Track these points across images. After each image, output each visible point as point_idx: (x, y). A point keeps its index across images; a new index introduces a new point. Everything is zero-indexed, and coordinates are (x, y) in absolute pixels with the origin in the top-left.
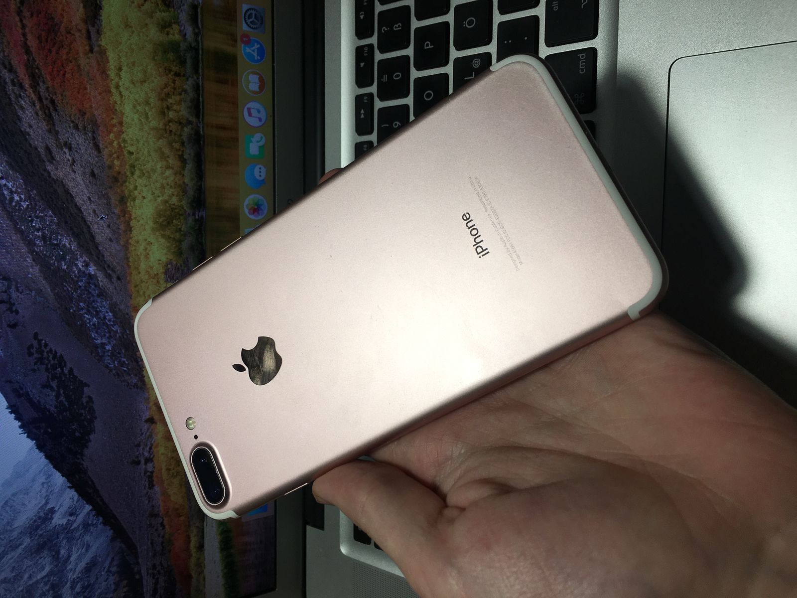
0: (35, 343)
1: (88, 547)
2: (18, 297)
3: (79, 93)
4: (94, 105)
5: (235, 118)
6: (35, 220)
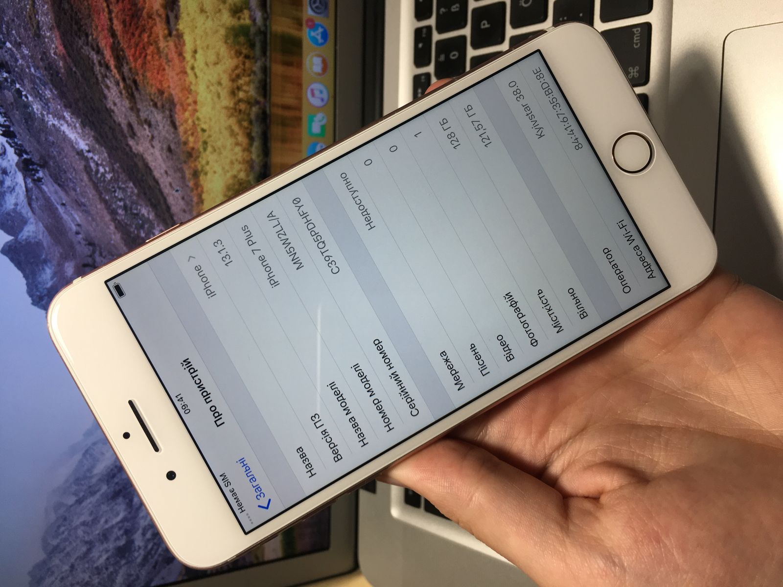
3: (158, 73)
4: (172, 85)
5: (299, 99)
6: (118, 190)
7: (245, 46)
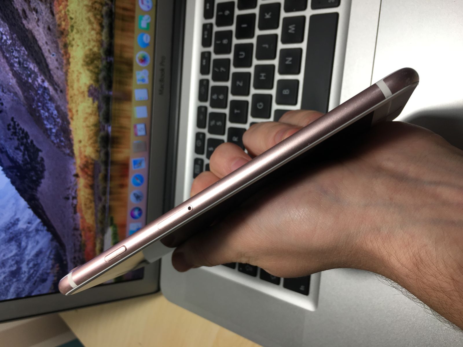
0: (12, 123)
1: (38, 242)
2: (3, 95)
5: (134, 4)
6: (15, 51)
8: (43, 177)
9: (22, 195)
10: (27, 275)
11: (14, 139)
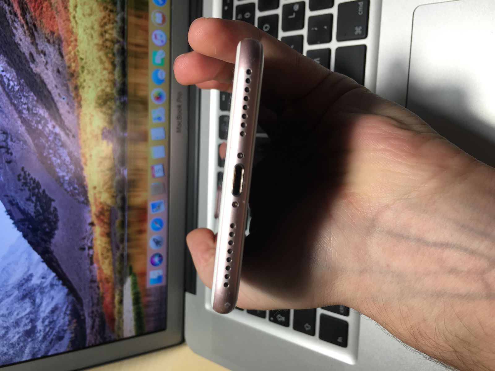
0: (22, 174)
1: (53, 298)
2: (12, 144)
3: (50, 20)
4: (60, 28)
5: (147, 40)
6: (23, 98)
7: (110, 4)
8: (56, 228)
9: (35, 249)
10: (42, 333)
11: (24, 189)
